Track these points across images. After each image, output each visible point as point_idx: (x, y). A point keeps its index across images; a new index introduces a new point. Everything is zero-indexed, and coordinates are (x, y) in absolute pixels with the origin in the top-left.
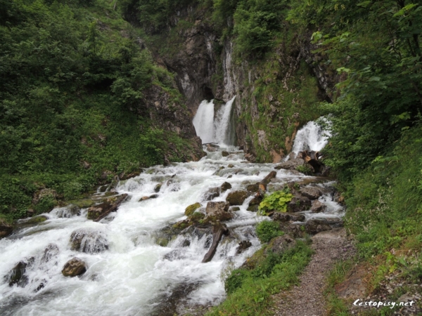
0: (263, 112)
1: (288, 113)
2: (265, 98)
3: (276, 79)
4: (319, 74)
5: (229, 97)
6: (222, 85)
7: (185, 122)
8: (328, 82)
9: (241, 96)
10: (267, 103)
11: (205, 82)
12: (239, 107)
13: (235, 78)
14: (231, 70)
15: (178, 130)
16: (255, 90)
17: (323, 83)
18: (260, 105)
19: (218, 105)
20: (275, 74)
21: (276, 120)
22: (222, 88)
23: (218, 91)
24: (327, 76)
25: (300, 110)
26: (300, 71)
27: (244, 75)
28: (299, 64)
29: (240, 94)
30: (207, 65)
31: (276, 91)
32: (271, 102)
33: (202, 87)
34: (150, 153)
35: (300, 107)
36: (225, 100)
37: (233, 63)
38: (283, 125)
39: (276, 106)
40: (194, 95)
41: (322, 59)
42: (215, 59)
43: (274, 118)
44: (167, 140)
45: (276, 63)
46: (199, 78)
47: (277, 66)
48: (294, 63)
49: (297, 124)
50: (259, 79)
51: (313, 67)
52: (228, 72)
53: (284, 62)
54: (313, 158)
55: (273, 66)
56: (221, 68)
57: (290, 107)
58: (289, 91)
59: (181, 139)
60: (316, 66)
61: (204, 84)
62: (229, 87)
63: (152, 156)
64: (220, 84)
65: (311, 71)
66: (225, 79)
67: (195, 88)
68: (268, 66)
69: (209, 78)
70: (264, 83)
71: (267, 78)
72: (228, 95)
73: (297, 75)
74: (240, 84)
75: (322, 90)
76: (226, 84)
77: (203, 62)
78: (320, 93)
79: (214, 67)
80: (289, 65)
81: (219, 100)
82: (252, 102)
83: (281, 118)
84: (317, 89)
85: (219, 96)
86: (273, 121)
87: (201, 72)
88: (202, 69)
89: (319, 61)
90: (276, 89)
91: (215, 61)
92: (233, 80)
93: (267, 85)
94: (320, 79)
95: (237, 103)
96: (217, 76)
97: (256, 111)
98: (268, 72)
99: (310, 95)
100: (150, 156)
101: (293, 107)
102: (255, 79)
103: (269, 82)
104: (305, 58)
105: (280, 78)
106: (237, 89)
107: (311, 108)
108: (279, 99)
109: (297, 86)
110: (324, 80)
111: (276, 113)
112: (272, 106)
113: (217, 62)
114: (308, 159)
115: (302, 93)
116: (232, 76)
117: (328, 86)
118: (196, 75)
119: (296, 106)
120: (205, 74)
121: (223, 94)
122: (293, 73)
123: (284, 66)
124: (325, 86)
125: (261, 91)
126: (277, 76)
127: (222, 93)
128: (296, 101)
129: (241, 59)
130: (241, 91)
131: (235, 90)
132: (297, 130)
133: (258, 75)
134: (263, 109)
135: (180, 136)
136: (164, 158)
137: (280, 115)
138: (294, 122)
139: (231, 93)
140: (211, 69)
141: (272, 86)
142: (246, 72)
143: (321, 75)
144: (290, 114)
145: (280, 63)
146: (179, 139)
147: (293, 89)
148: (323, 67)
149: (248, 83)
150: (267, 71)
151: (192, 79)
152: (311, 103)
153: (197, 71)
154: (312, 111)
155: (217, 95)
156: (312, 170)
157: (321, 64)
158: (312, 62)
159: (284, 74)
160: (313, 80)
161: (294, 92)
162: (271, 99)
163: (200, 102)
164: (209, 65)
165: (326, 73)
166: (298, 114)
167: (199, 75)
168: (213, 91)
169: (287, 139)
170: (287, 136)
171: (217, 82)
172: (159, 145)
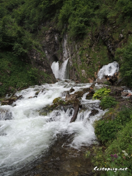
0: (83, 62)
1: (95, 62)
2: (84, 55)
3: (89, 47)
5: (66, 59)
6: (62, 54)
7: (48, 67)
8: (112, 48)
10: (85, 58)
11: (55, 54)
12: (71, 62)
13: (68, 50)
14: (67, 47)
15: (45, 70)
16: (79, 53)
17: (110, 48)
18: (82, 59)
19: (61, 63)
20: (88, 45)
21: (90, 65)
22: (62, 56)
23: (61, 57)
24: (112, 45)
25: (101, 60)
26: (99, 44)
27: (73, 47)
28: (98, 41)
29: (71, 57)
30: (55, 46)
31: (89, 52)
32: (87, 57)
33: (53, 56)
34: (32, 80)
35: (100, 59)
36: (63, 61)
37: (68, 43)
38: (93, 67)
39: (89, 59)
40: (50, 59)
41: (110, 38)
42: (59, 43)
44: (40, 74)
45: (89, 40)
46: (52, 52)
47: (89, 41)
48: (96, 40)
49: (99, 66)
50: (81, 48)
51: (106, 42)
52: (65, 48)
53: (92, 40)
54: (111, 78)
55: (87, 41)
56: (62, 47)
57: (96, 59)
58: (95, 52)
60: (107, 40)
61: (54, 55)
62: (65, 55)
63: (33, 81)
64: (61, 54)
66: (64, 52)
67: (50, 56)
69: (56, 52)
70: (84, 49)
71: (85, 47)
72: (65, 59)
73: (98, 45)
74: (71, 52)
75: (110, 52)
76: (64, 54)
77: (53, 45)
79: (58, 47)
80: (94, 41)
81: (61, 61)
82: (78, 58)
83: (92, 64)
84: (108, 51)
85: (61, 60)
86: (88, 65)
87: (53, 49)
88: (53, 48)
89: (108, 38)
90: (89, 51)
91: (59, 45)
92: (68, 51)
93: (85, 50)
94: (109, 46)
95: (70, 61)
96: (60, 51)
97: (80, 61)
98: (85, 44)
99: (105, 54)
100: (32, 81)
101: (97, 59)
102: (79, 48)
103: (86, 48)
104: (102, 38)
105: (91, 46)
106: (70, 55)
107: (105, 60)
108: (91, 56)
109: (98, 50)
110: (111, 47)
111: (90, 62)
112: (87, 59)
113: (60, 45)
114: (109, 79)
115: (101, 53)
117: (112, 50)
118: (50, 51)
119: (99, 59)
120: (55, 50)
121: (63, 59)
122: (96, 45)
123: (92, 42)
124: (111, 50)
125: (82, 53)
126: (90, 45)
127: (62, 58)
128: (98, 56)
129: (72, 41)
130: (72, 55)
132: (100, 69)
133: (81, 46)
135: (45, 73)
136: (39, 82)
137: (91, 63)
138: (98, 65)
139: (67, 57)
140: (57, 48)
141: (87, 50)
142: (75, 46)
143: (109, 45)
144: (96, 62)
145: (91, 40)
147: (97, 51)
148: (110, 41)
149: (75, 50)
150: (84, 43)
151: (49, 53)
152: (105, 57)
153: (51, 49)
154: (106, 61)
155: (60, 59)
156: (111, 84)
157: (109, 40)
158: (105, 39)
159: (93, 45)
160: (105, 47)
161: (97, 53)
162: (87, 56)
163: (52, 62)
164: (56, 46)
165: (112, 44)
166: (99, 62)
167: (52, 51)
168: (58, 58)
169: (95, 73)
170: (95, 72)
171: (60, 53)
172: (36, 76)
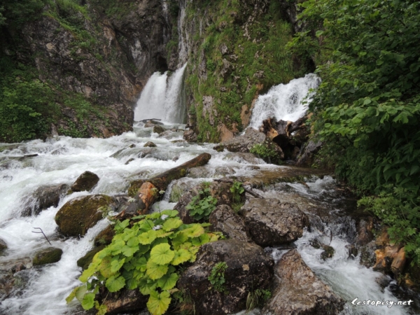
0: (213, 70)
1: (248, 72)
2: (217, 50)
3: (234, 23)
4: (294, 17)
10: (219, 57)
11: (159, 50)
15: (88, 91)
17: (300, 30)
18: (209, 61)
20: (232, 15)
21: (229, 80)
22: (177, 55)
23: (172, 59)
25: (266, 67)
26: (267, 16)
27: (195, 27)
28: (267, 7)
30: (162, 30)
31: (233, 39)
32: (225, 55)
33: (155, 56)
35: (266, 62)
38: (239, 87)
39: (231, 60)
40: (145, 65)
42: (172, 22)
43: (227, 77)
46: (151, 45)
47: (235, 4)
48: (260, 4)
49: (259, 87)
50: (210, 26)
54: (282, 133)
55: (230, 5)
57: (251, 63)
58: (251, 40)
61: (159, 53)
64: (175, 51)
65: (284, 14)
67: (147, 57)
68: (223, 6)
69: (164, 46)
70: (218, 30)
71: (221, 22)
73: (263, 20)
77: (157, 26)
79: (170, 32)
80: (253, 6)
82: (200, 58)
83: (236, 77)
85: (173, 66)
86: (225, 81)
87: (155, 38)
88: (156, 35)
90: (233, 37)
91: (172, 25)
93: (220, 32)
94: (296, 23)
96: (172, 42)
97: (203, 69)
98: (223, 13)
101: (255, 62)
102: (207, 26)
103: (223, 27)
105: (239, 22)
106: (189, 52)
107: (282, 66)
108: (236, 52)
109: (263, 35)
110: (302, 26)
111: (230, 70)
112: (225, 61)
113: (174, 26)
114: (275, 133)
115: (269, 44)
118: (148, 41)
119: (260, 62)
120: (160, 41)
122: (259, 18)
123: (245, 6)
125: (211, 41)
126: (236, 18)
127: (176, 63)
128: (260, 54)
132: (258, 96)
133: (211, 21)
134: (212, 68)
137: (236, 74)
138: (256, 83)
140: (166, 35)
141: (227, 33)
142: (198, 22)
144: (251, 72)
146: (86, 104)
147: (257, 39)
149: (198, 36)
150: (221, 12)
151: (144, 47)
152: (282, 59)
153: (150, 37)
154: (282, 70)
155: (170, 64)
159: (246, 17)
160: (286, 27)
161: (259, 43)
162: (225, 51)
164: (164, 30)
166: (261, 72)
167: (152, 42)
168: (167, 61)
169: (245, 108)
170: (244, 104)
171: (172, 49)
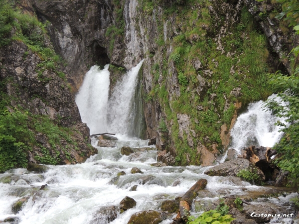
0: (186, 85)
1: (224, 89)
2: (189, 64)
3: (206, 36)
4: (268, 31)
5: (134, 61)
6: (122, 43)
7: (63, 100)
8: (282, 43)
9: (152, 61)
10: (192, 73)
11: (96, 37)
12: (149, 77)
13: (142, 32)
14: (137, 21)
16: (173, 52)
17: (275, 44)
18: (181, 75)
19: (117, 74)
20: (204, 28)
21: (206, 98)
22: (123, 46)
23: (117, 51)
24: (281, 34)
25: (243, 84)
26: (240, 26)
27: (157, 28)
28: (239, 15)
29: (151, 57)
30: (100, 11)
31: (206, 53)
32: (198, 71)
33: (91, 46)
34: (5, 149)
35: (242, 78)
36: (126, 66)
37: (140, 10)
38: (216, 106)
39: (206, 76)
40: (78, 56)
41: (273, 9)
42: (113, 3)
43: (203, 95)
44: (33, 129)
45: (205, 12)
46: (87, 31)
47: (206, 17)
48: (232, 13)
49: (238, 106)
50: (179, 36)
51: (261, 20)
52: (133, 23)
53: (217, 12)
54: (263, 158)
55: (200, 17)
56: (122, 17)
57: (227, 79)
58: (225, 54)
59: (57, 127)
60: (264, 18)
61: (95, 41)
62: (133, 46)
63: (9, 154)
64: (120, 41)
65: (258, 26)
66: (127, 33)
67: (80, 46)
68: (193, 16)
69: (102, 31)
70: (188, 41)
71: (192, 34)
72: (131, 59)
73: (236, 30)
74: (151, 42)
75: (275, 55)
76: (129, 41)
77: (93, 7)
78: (271, 59)
79: (111, 15)
80: (224, 15)
81: (117, 66)
82: (170, 70)
83: (213, 95)
84: (267, 53)
85: (118, 60)
86: (201, 100)
87: (90, 22)
88: (91, 18)
89: (269, 12)
90: (206, 51)
91: (113, 6)
92: (140, 36)
93: (192, 45)
94: (270, 38)
95: (145, 71)
96: (115, 29)
97: (175, 84)
98: (194, 25)
99: (257, 61)
100: (6, 153)
101: (231, 78)
102: (174, 35)
103: (194, 40)
104: (248, 7)
105: (211, 34)
106: (146, 50)
107: (259, 81)
108: (211, 67)
109: (237, 47)
110: (277, 40)
111: (206, 88)
112: (199, 77)
113: (116, 8)
114: (256, 159)
115: (244, 57)
116: (138, 29)
117: (283, 49)
118: (82, 26)
119: (236, 78)
120: (97, 24)
121: (124, 57)
122: (231, 28)
123: (217, 17)
124: (278, 48)
125: (182, 53)
126: (207, 31)
127: (122, 55)
128: (236, 69)
129: (153, 5)
130: (153, 53)
131: (142, 52)
132: (238, 115)
133: (179, 30)
134: (186, 82)
135: (55, 122)
136: (28, 158)
137: (212, 91)
138: (234, 102)
139: (136, 55)
140: (105, 17)
141: (199, 47)
142: (160, 24)
143: (271, 32)
144: (227, 89)
145: (212, 12)
146: (54, 128)
147: (231, 52)
148: (274, 20)
149: (163, 41)
150: (191, 23)
151: (76, 33)
152: (259, 73)
153: (83, 21)
154: (260, 85)
155: (114, 57)
156: (261, 176)
157: (271, 15)
158: (258, 12)
159: (218, 28)
160: (260, 40)
161: (233, 56)
162: (198, 66)
163: (88, 69)
164: (102, 11)
165: (278, 30)
166: (239, 89)
167: (87, 27)
168: (109, 52)
169: (224, 128)
170: (223, 123)
171: (115, 37)
172: (20, 137)
